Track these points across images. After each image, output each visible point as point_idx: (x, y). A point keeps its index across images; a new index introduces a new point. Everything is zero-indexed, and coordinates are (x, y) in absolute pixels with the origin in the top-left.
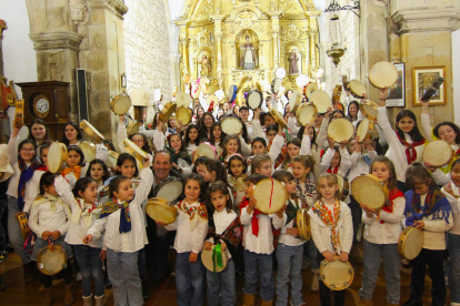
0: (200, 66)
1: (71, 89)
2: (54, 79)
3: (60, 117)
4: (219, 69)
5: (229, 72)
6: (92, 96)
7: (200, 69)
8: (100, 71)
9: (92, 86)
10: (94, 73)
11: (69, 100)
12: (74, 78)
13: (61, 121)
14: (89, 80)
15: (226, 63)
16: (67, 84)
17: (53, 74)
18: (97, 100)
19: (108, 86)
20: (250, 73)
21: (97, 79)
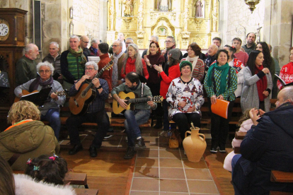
0: (124, 6)
1: (28, 17)
2: (13, 6)
3: (18, 40)
4: (140, 9)
5: (148, 12)
6: (45, 24)
7: (124, 9)
8: (53, 3)
9: (46, 16)
10: (48, 4)
11: (26, 26)
12: (31, 7)
13: (19, 44)
14: (43, 10)
15: (146, 5)
16: (24, 12)
17: (12, 2)
18: (49, 27)
19: (59, 16)
20: (165, 14)
21: (50, 10)
